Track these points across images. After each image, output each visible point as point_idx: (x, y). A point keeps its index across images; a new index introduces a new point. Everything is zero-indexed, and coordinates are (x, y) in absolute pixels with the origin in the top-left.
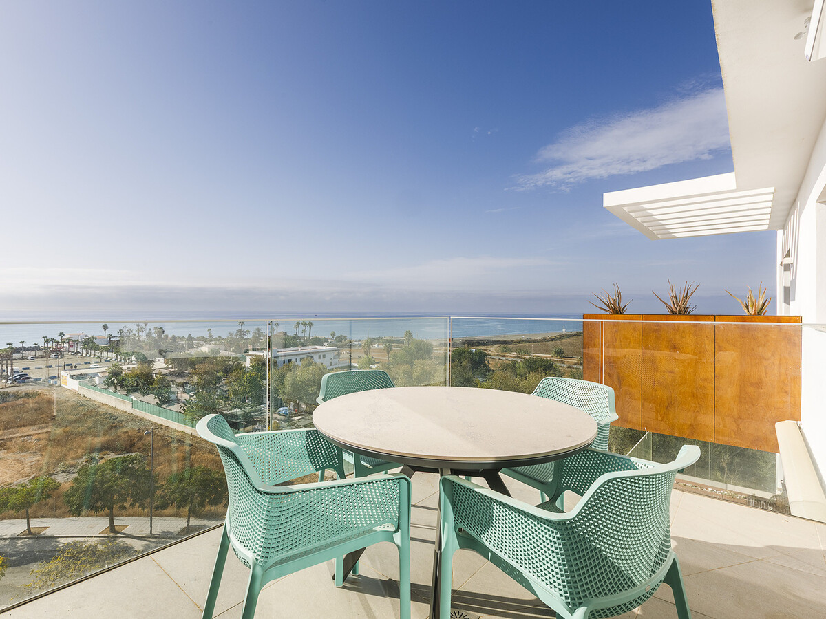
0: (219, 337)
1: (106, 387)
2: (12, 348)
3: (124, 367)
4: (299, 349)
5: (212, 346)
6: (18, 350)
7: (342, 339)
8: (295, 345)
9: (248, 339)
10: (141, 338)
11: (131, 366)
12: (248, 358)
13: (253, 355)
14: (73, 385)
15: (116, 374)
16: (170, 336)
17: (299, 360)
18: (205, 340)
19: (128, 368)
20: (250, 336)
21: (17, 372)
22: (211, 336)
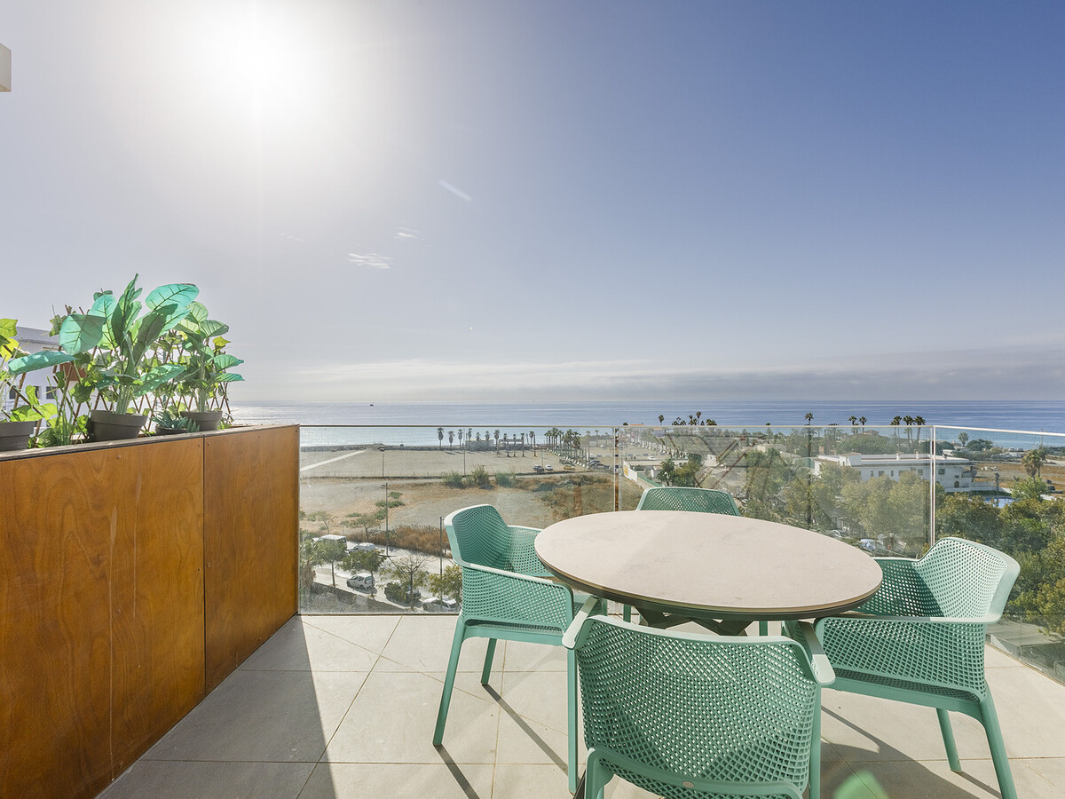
0: (780, 434)
1: (660, 481)
2: (589, 436)
3: (677, 463)
4: (898, 459)
5: (771, 445)
6: (594, 438)
7: (982, 447)
8: (892, 452)
9: (818, 439)
10: (694, 432)
11: (683, 462)
12: (817, 465)
13: (823, 461)
14: (633, 475)
15: (668, 467)
16: (724, 431)
17: (896, 473)
18: (763, 437)
19: (680, 464)
20: (822, 435)
21: (593, 458)
22: (769, 432)
